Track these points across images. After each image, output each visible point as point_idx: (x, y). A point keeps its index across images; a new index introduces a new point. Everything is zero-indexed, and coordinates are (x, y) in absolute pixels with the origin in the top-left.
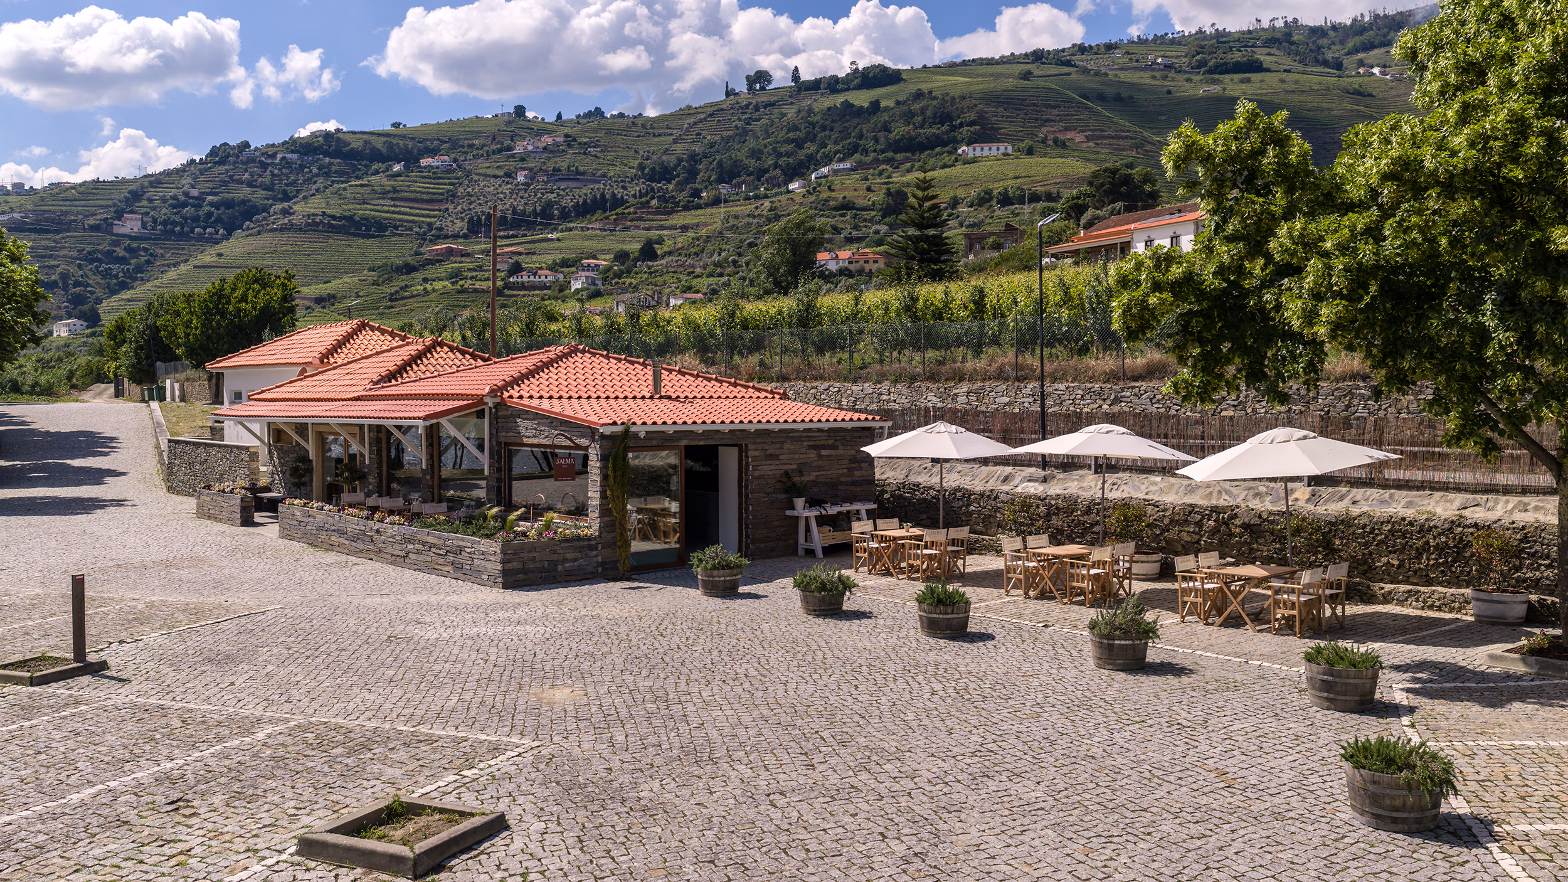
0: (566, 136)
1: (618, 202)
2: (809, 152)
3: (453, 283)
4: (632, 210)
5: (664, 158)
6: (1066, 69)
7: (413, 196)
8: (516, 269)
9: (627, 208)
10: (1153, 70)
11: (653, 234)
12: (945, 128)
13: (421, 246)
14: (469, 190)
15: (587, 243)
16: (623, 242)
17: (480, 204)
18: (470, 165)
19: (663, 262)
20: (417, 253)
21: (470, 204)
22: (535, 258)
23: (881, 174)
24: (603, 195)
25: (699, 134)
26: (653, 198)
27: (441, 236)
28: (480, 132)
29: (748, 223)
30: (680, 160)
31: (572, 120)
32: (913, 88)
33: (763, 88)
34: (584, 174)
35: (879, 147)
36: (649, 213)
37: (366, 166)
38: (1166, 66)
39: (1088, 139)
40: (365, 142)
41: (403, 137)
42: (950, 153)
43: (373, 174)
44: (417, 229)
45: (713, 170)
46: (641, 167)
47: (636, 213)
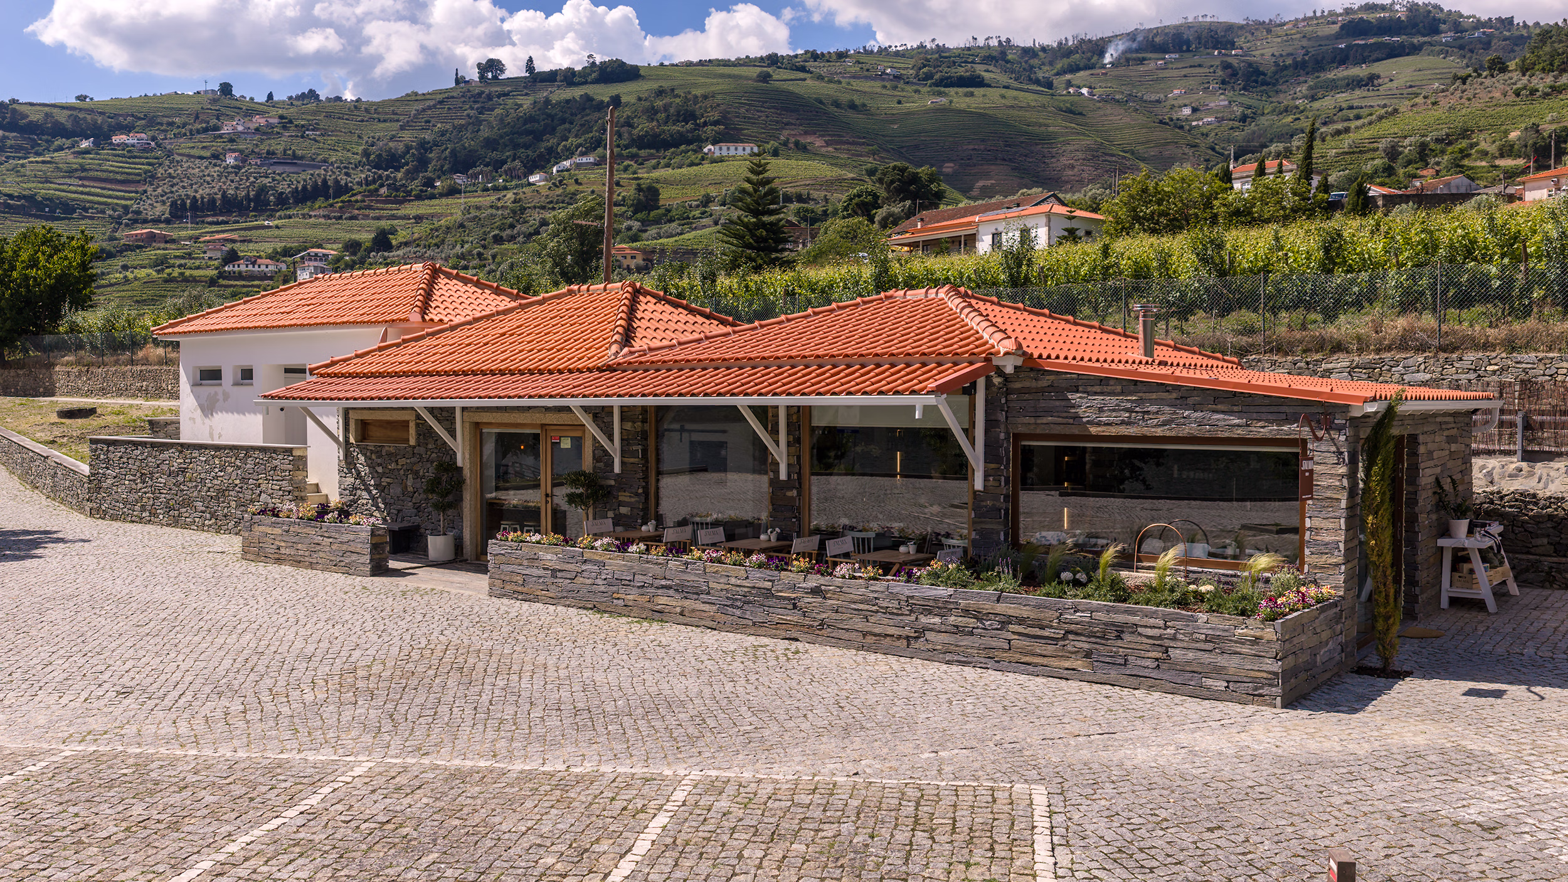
0: (281, 117)
1: (342, 190)
2: (549, 144)
3: (158, 272)
4: (359, 197)
5: (391, 144)
6: (801, 75)
7: (104, 175)
8: (232, 257)
9: (353, 195)
10: (883, 80)
11: (384, 224)
12: (690, 126)
13: (115, 230)
14: (171, 171)
15: (309, 232)
16: (351, 231)
17: (184, 187)
18: (171, 144)
19: (400, 252)
20: (112, 239)
21: (172, 186)
22: (251, 246)
23: (626, 169)
24: (325, 181)
25: (427, 122)
26: (382, 186)
27: (138, 220)
28: (181, 109)
29: (492, 215)
30: (408, 148)
31: (284, 102)
32: (655, 85)
33: (495, 77)
34: (302, 158)
35: (622, 142)
36: (378, 202)
37: (47, 141)
38: (895, 77)
39: (828, 144)
40: (47, 115)
41: (90, 111)
42: (695, 151)
43: (56, 150)
44: (111, 212)
45: (445, 159)
46: (366, 154)
47: (363, 201)
